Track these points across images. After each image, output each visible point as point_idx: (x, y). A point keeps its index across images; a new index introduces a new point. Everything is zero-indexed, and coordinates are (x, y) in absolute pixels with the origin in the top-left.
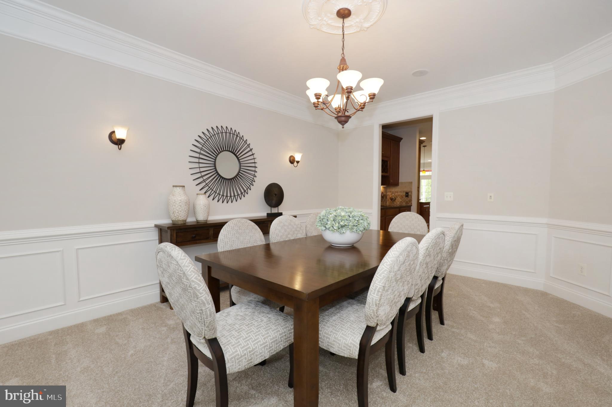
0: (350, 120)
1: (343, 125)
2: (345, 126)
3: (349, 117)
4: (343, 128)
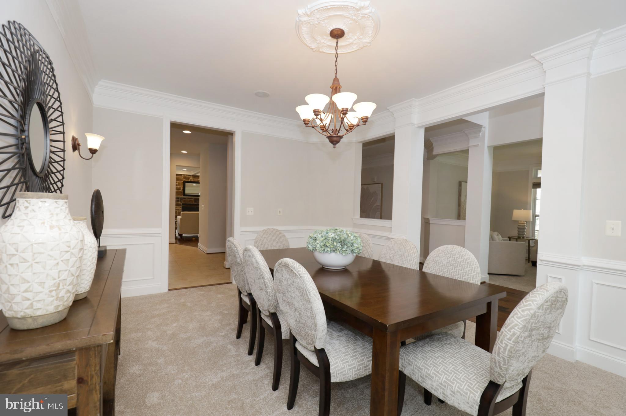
0: (342, 140)
1: (334, 145)
2: (337, 145)
3: (341, 137)
4: (334, 148)
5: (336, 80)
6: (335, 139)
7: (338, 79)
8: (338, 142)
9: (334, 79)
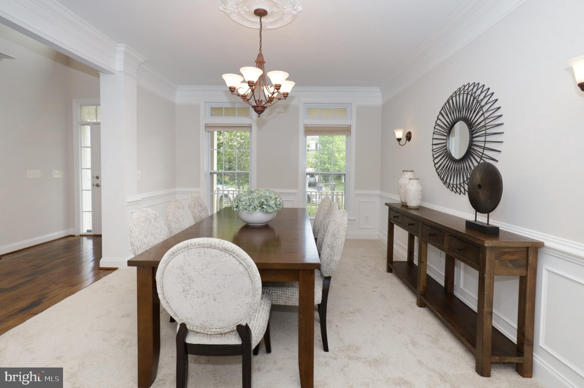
5: (260, 55)
6: (260, 109)
7: (262, 55)
8: (262, 111)
9: (259, 55)
